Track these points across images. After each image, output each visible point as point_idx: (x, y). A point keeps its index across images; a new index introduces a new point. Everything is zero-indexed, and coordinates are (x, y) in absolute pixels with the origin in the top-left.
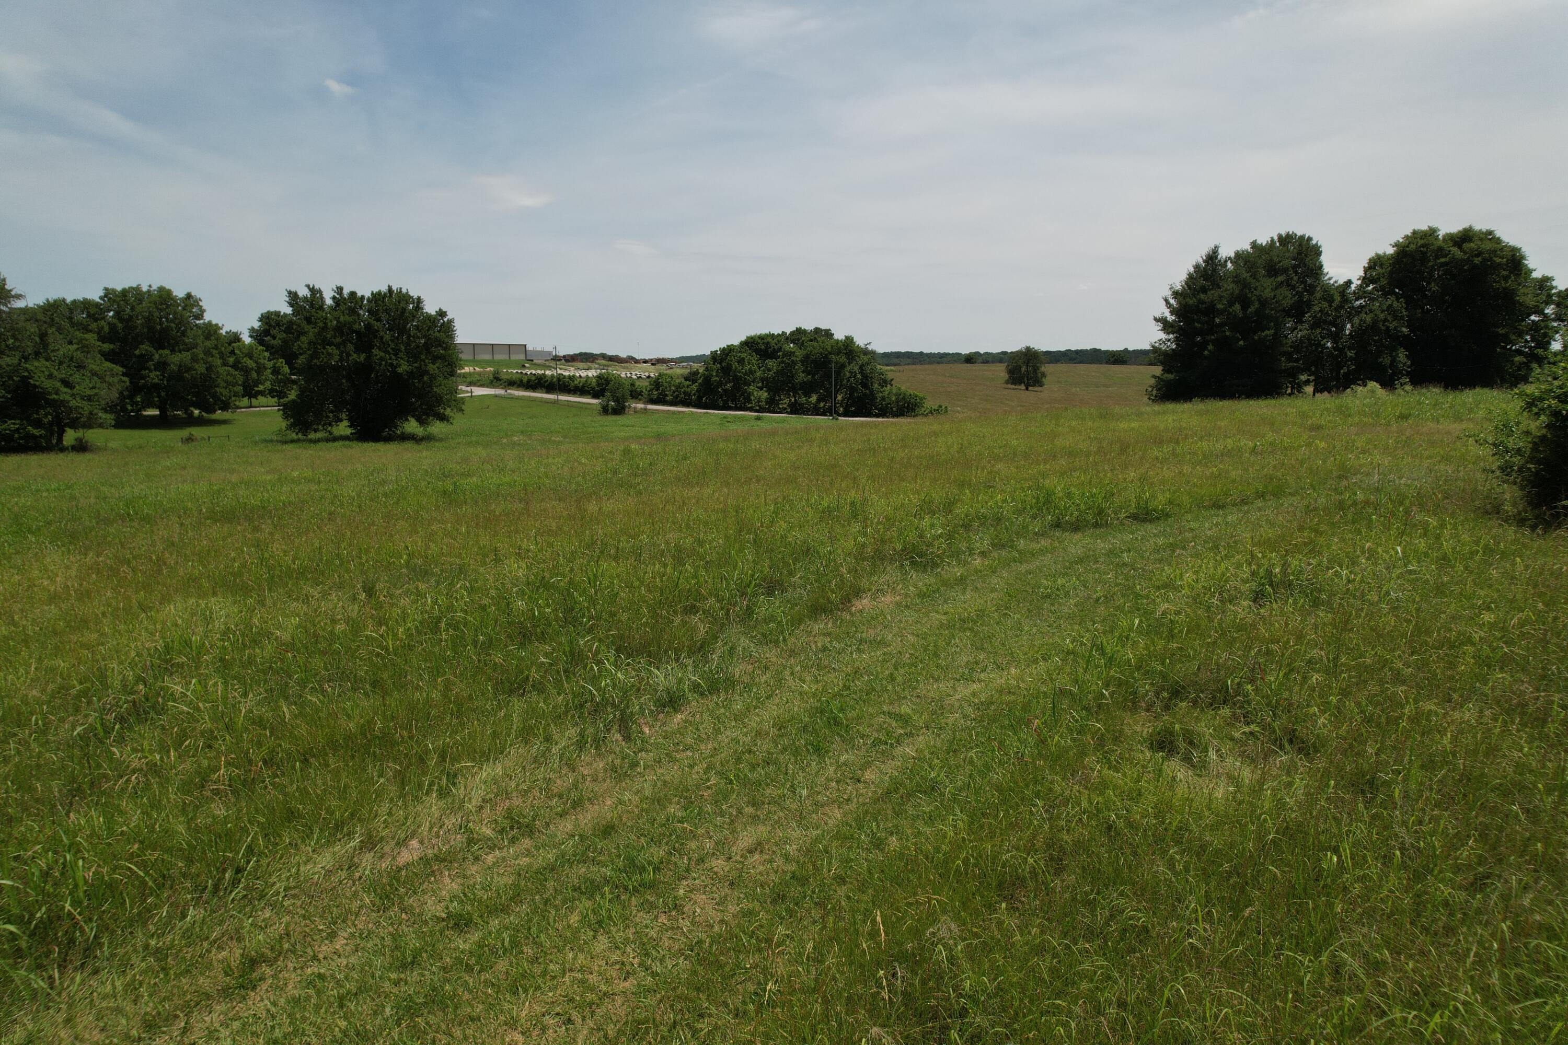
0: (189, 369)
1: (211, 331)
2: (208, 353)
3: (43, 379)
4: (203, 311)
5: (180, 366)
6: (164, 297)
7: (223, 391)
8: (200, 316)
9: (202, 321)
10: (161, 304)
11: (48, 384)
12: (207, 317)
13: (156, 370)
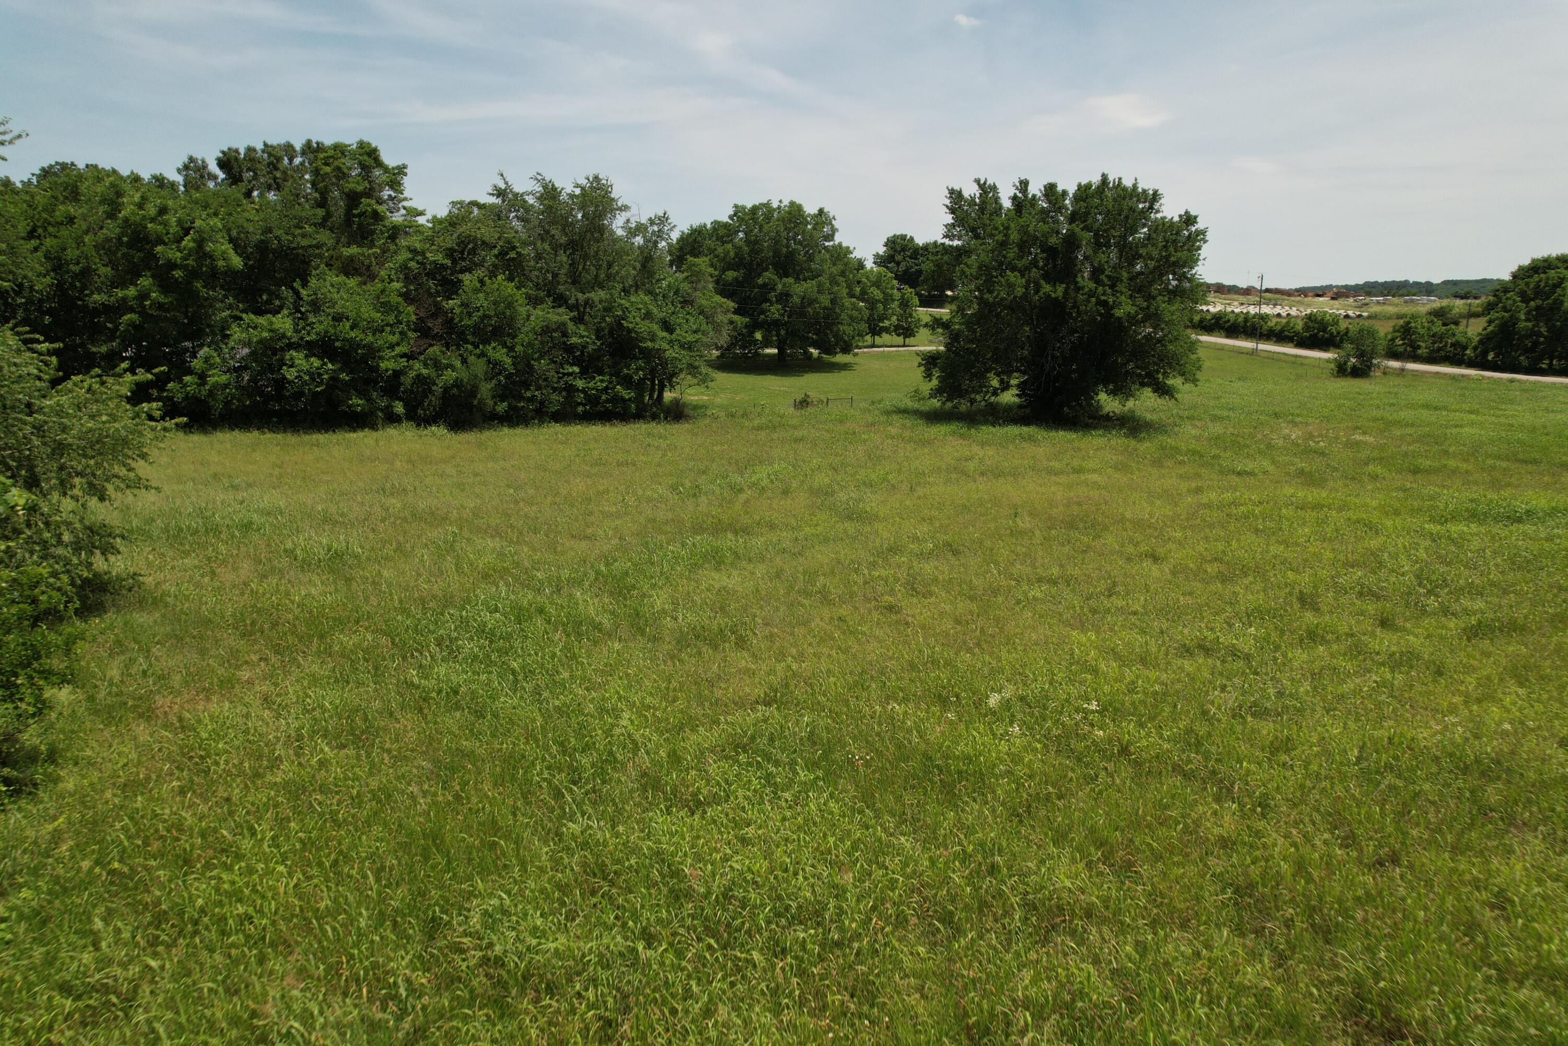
0: (812, 302)
1: (841, 254)
2: (833, 281)
3: (638, 319)
4: (834, 230)
5: (803, 298)
6: (794, 213)
7: (846, 329)
8: (830, 237)
9: (831, 243)
10: (791, 221)
11: (644, 327)
12: (838, 238)
13: (777, 302)
